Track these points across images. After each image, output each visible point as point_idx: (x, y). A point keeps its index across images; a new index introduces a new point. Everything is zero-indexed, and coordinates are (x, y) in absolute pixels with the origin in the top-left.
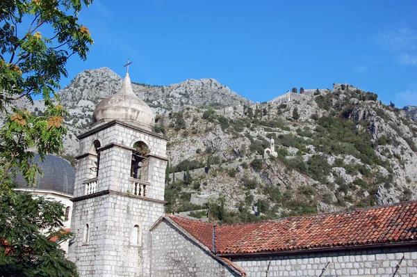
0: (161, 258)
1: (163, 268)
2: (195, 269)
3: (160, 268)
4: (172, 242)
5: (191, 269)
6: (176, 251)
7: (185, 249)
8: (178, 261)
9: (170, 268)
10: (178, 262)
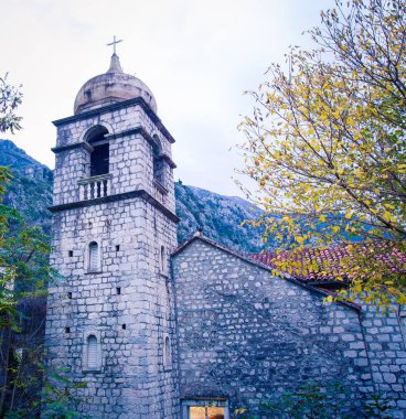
0: (195, 292)
1: (200, 307)
2: (267, 306)
3: (194, 307)
4: (215, 270)
5: (258, 306)
6: (226, 282)
7: (243, 279)
8: (232, 296)
9: (215, 306)
10: (231, 298)
